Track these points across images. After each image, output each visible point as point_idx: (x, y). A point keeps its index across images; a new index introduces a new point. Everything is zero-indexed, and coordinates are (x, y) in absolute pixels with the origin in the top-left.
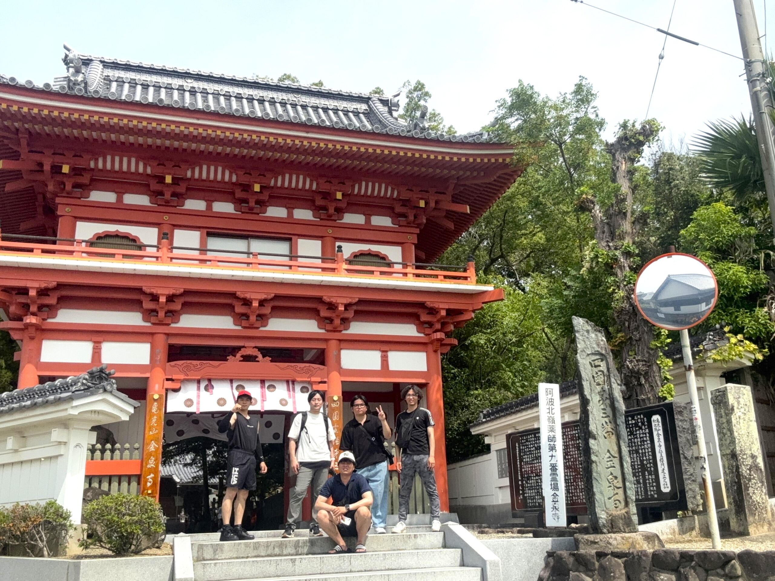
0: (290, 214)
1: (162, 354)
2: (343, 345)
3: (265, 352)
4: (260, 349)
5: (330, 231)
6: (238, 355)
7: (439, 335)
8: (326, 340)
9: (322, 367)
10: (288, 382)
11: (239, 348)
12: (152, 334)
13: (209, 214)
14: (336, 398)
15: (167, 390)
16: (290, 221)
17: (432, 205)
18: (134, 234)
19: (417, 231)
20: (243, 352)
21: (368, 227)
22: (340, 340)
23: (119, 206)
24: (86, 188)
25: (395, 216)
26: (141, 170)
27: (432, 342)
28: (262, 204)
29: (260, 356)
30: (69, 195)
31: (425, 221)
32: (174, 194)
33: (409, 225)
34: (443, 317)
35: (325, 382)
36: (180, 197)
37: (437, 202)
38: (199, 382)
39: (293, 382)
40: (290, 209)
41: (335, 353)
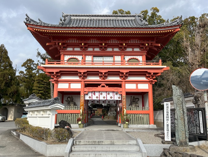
0: (113, 50)
1: (83, 86)
2: (126, 83)
3: (107, 85)
4: (106, 84)
5: (123, 53)
6: (101, 86)
7: (151, 80)
8: (122, 82)
9: (120, 88)
10: (112, 92)
11: (101, 84)
12: (81, 81)
13: (94, 52)
14: (124, 96)
15: (85, 94)
16: (113, 52)
17: (150, 44)
18: (77, 57)
19: (146, 51)
20: (102, 85)
21: (133, 52)
22: (125, 82)
23: (73, 51)
24: (66, 47)
25: (141, 48)
26: (77, 42)
27: (149, 81)
28: (106, 48)
29: (106, 86)
30: (63, 49)
31: (148, 49)
32: (85, 47)
33: (144, 50)
34: (152, 75)
35: (121, 92)
36: (87, 48)
37: (151, 44)
38: (92, 92)
39: (114, 92)
40: (113, 48)
41: (124, 85)
